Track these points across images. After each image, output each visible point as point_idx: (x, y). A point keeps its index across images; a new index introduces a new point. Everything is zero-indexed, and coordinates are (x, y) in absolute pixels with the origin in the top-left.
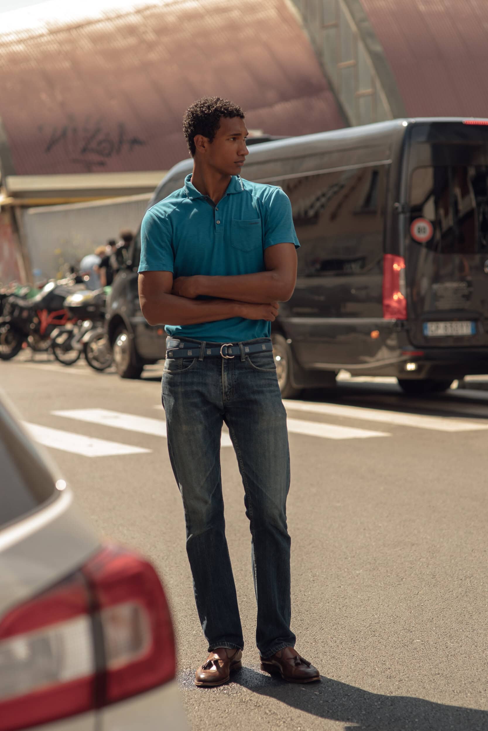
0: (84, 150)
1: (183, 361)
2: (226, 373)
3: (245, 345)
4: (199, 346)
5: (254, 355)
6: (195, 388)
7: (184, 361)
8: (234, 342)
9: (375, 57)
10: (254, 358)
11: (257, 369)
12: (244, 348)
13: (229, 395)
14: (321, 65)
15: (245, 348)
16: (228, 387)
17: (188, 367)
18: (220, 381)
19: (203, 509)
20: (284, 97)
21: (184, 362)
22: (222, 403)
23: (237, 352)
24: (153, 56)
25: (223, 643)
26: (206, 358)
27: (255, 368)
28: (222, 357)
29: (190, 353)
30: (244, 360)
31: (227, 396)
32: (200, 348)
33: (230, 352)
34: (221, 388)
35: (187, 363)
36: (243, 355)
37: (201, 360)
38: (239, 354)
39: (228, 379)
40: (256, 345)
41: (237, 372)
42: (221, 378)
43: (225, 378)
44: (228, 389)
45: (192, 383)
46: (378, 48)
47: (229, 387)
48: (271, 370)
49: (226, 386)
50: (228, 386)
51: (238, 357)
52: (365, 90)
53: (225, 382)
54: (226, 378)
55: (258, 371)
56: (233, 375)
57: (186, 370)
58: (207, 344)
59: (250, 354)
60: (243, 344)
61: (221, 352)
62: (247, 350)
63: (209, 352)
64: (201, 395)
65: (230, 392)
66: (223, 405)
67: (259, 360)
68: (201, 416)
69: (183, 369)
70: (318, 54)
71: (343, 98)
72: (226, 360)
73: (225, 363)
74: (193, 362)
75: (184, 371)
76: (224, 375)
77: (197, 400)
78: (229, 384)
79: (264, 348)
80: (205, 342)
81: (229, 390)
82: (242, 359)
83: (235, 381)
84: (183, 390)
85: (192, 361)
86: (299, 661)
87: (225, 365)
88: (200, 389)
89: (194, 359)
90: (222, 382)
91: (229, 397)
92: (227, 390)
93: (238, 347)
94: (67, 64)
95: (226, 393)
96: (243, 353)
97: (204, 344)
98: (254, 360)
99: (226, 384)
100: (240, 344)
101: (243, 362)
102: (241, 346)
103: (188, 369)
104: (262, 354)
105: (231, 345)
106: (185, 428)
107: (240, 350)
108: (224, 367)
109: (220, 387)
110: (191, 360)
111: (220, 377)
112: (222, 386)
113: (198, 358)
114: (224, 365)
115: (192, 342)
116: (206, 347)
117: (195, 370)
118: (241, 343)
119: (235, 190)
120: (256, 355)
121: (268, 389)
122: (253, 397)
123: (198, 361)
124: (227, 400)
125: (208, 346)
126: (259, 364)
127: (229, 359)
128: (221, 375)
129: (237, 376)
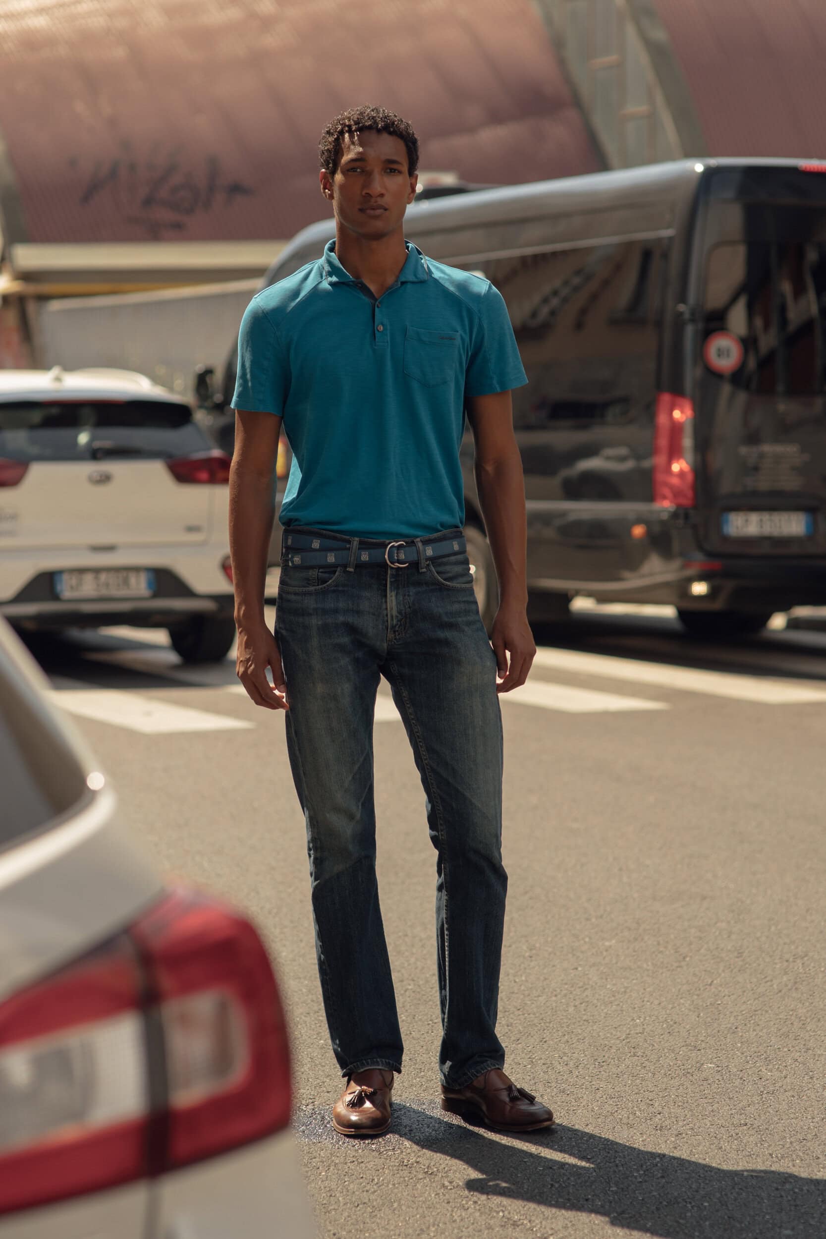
0: (148, 201)
1: (318, 572)
2: (393, 594)
3: (426, 542)
4: (348, 546)
5: (440, 560)
6: (341, 619)
7: (322, 572)
8: (407, 540)
9: (657, 52)
10: (440, 565)
11: (446, 585)
12: (425, 550)
13: (397, 631)
14: (561, 62)
15: (427, 548)
16: (397, 617)
17: (328, 583)
18: (384, 607)
19: (346, 828)
20: (495, 117)
21: (320, 574)
22: (385, 645)
23: (414, 557)
24: (270, 41)
25: (375, 1060)
26: (360, 566)
27: (443, 584)
28: (388, 565)
29: (331, 558)
30: (424, 570)
31: (395, 632)
32: (349, 549)
33: (402, 556)
34: (386, 618)
35: (327, 575)
36: (424, 563)
37: (352, 570)
38: (416, 559)
39: (398, 604)
40: (444, 543)
41: (412, 590)
42: (386, 602)
43: (392, 601)
44: (398, 621)
45: (336, 611)
46: (659, 35)
47: (400, 617)
48: (467, 586)
49: (394, 615)
50: (398, 615)
51: (415, 565)
52: (636, 107)
53: (392, 609)
54: (394, 603)
55: (449, 589)
56: (405, 595)
57: (325, 588)
58: (361, 543)
59: (433, 560)
60: (421, 541)
61: (386, 557)
62: (429, 552)
63: (365, 557)
64: (352, 630)
65: (401, 625)
66: (388, 647)
67: (448, 568)
68: (350, 668)
69: (318, 585)
70: (557, 44)
71: (599, 121)
72: (394, 571)
73: (392, 575)
74: (337, 573)
75: (321, 589)
76: (391, 596)
77: (345, 640)
78: (400, 612)
79: (456, 547)
80: (357, 539)
81: (399, 623)
82: (421, 569)
83: (410, 607)
84: (320, 623)
85: (335, 572)
86: (516, 1094)
87: (393, 580)
88: (350, 620)
89: (339, 569)
90: (387, 609)
91: (399, 634)
92: (395, 622)
93: (414, 548)
94: (120, 53)
95: (393, 627)
96: (422, 558)
97: (355, 543)
98: (441, 569)
99: (395, 613)
100: (417, 542)
101: (422, 573)
102: (420, 544)
103: (327, 586)
104: (453, 558)
105: (403, 544)
106: (320, 689)
107: (418, 552)
108: (391, 582)
109: (383, 617)
110: (333, 569)
111: (384, 600)
112: (387, 615)
113: (345, 566)
114: (391, 578)
115: (335, 538)
116: (359, 549)
117: (340, 589)
118: (418, 539)
119: (416, 276)
120: (445, 560)
121: (464, 619)
122: (442, 634)
123: (345, 572)
124: (395, 639)
125: (364, 545)
126: (450, 575)
127: (399, 568)
128: (386, 596)
129: (412, 598)
